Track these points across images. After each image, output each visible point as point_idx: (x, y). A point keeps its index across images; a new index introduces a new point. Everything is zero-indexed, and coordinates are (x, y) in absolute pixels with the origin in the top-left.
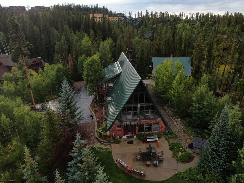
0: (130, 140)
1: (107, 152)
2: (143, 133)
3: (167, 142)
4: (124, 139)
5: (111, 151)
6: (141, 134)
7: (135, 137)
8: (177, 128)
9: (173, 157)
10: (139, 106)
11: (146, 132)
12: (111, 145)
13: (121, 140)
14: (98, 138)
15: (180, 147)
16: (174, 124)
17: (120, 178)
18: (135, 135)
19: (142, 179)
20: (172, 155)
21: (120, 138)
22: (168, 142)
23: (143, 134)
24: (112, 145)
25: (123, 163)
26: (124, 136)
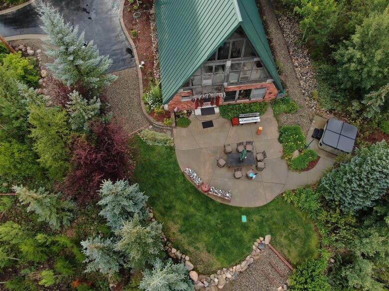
0: (208, 118)
1: (166, 148)
2: (233, 102)
3: (276, 122)
4: (196, 117)
5: (172, 145)
6: (229, 105)
7: (217, 110)
8: (300, 85)
9: (283, 158)
10: (228, 63)
11: (239, 101)
12: (172, 131)
13: (191, 118)
14: (147, 115)
15: (298, 139)
16: (296, 74)
17: (191, 203)
18: (218, 105)
19: (227, 204)
20: (281, 154)
21: (189, 113)
22: (278, 121)
23: (232, 105)
24: (175, 130)
25: (195, 175)
26: (196, 108)
